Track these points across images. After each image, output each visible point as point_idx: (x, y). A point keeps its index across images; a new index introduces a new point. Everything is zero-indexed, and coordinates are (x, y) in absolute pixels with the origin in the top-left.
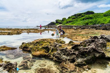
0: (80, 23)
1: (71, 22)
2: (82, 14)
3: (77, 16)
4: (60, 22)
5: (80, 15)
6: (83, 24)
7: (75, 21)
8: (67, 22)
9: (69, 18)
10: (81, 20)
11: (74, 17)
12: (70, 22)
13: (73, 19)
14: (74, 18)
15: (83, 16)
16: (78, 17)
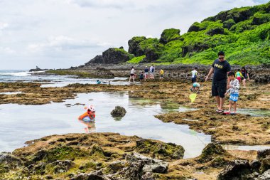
0: (246, 54)
1: (206, 47)
2: (255, 9)
3: (231, 21)
4: (151, 47)
5: (245, 14)
6: (264, 60)
7: (221, 42)
8: (186, 51)
9: (194, 28)
10: (252, 40)
11: (218, 24)
12: (198, 48)
13: (215, 36)
14: (218, 31)
15: (258, 22)
16: (239, 25)
